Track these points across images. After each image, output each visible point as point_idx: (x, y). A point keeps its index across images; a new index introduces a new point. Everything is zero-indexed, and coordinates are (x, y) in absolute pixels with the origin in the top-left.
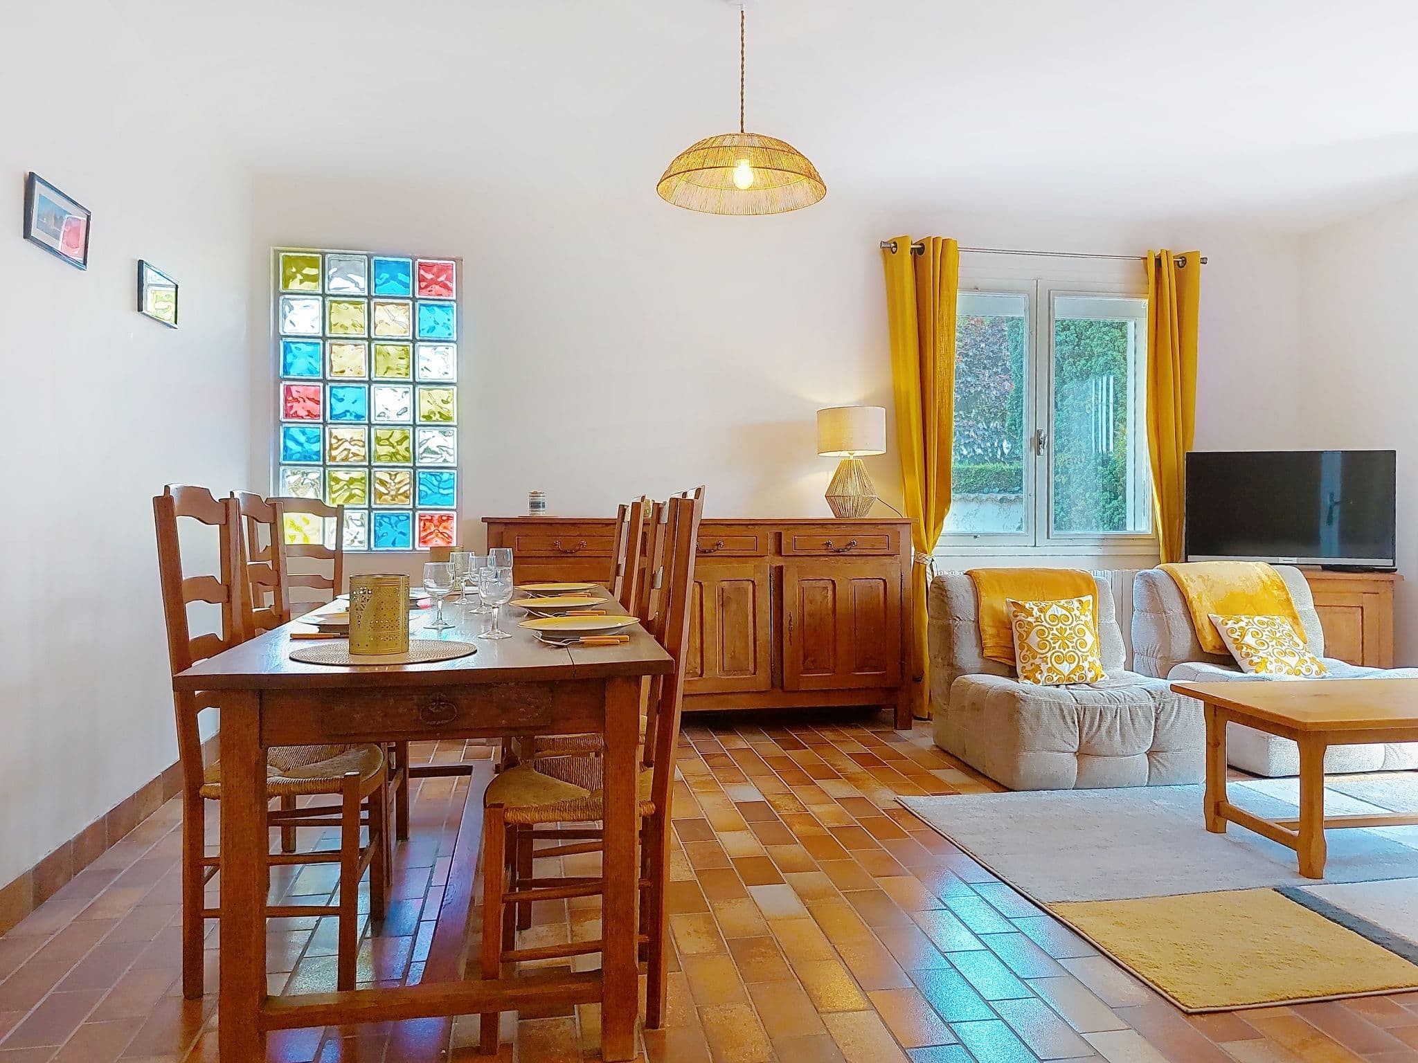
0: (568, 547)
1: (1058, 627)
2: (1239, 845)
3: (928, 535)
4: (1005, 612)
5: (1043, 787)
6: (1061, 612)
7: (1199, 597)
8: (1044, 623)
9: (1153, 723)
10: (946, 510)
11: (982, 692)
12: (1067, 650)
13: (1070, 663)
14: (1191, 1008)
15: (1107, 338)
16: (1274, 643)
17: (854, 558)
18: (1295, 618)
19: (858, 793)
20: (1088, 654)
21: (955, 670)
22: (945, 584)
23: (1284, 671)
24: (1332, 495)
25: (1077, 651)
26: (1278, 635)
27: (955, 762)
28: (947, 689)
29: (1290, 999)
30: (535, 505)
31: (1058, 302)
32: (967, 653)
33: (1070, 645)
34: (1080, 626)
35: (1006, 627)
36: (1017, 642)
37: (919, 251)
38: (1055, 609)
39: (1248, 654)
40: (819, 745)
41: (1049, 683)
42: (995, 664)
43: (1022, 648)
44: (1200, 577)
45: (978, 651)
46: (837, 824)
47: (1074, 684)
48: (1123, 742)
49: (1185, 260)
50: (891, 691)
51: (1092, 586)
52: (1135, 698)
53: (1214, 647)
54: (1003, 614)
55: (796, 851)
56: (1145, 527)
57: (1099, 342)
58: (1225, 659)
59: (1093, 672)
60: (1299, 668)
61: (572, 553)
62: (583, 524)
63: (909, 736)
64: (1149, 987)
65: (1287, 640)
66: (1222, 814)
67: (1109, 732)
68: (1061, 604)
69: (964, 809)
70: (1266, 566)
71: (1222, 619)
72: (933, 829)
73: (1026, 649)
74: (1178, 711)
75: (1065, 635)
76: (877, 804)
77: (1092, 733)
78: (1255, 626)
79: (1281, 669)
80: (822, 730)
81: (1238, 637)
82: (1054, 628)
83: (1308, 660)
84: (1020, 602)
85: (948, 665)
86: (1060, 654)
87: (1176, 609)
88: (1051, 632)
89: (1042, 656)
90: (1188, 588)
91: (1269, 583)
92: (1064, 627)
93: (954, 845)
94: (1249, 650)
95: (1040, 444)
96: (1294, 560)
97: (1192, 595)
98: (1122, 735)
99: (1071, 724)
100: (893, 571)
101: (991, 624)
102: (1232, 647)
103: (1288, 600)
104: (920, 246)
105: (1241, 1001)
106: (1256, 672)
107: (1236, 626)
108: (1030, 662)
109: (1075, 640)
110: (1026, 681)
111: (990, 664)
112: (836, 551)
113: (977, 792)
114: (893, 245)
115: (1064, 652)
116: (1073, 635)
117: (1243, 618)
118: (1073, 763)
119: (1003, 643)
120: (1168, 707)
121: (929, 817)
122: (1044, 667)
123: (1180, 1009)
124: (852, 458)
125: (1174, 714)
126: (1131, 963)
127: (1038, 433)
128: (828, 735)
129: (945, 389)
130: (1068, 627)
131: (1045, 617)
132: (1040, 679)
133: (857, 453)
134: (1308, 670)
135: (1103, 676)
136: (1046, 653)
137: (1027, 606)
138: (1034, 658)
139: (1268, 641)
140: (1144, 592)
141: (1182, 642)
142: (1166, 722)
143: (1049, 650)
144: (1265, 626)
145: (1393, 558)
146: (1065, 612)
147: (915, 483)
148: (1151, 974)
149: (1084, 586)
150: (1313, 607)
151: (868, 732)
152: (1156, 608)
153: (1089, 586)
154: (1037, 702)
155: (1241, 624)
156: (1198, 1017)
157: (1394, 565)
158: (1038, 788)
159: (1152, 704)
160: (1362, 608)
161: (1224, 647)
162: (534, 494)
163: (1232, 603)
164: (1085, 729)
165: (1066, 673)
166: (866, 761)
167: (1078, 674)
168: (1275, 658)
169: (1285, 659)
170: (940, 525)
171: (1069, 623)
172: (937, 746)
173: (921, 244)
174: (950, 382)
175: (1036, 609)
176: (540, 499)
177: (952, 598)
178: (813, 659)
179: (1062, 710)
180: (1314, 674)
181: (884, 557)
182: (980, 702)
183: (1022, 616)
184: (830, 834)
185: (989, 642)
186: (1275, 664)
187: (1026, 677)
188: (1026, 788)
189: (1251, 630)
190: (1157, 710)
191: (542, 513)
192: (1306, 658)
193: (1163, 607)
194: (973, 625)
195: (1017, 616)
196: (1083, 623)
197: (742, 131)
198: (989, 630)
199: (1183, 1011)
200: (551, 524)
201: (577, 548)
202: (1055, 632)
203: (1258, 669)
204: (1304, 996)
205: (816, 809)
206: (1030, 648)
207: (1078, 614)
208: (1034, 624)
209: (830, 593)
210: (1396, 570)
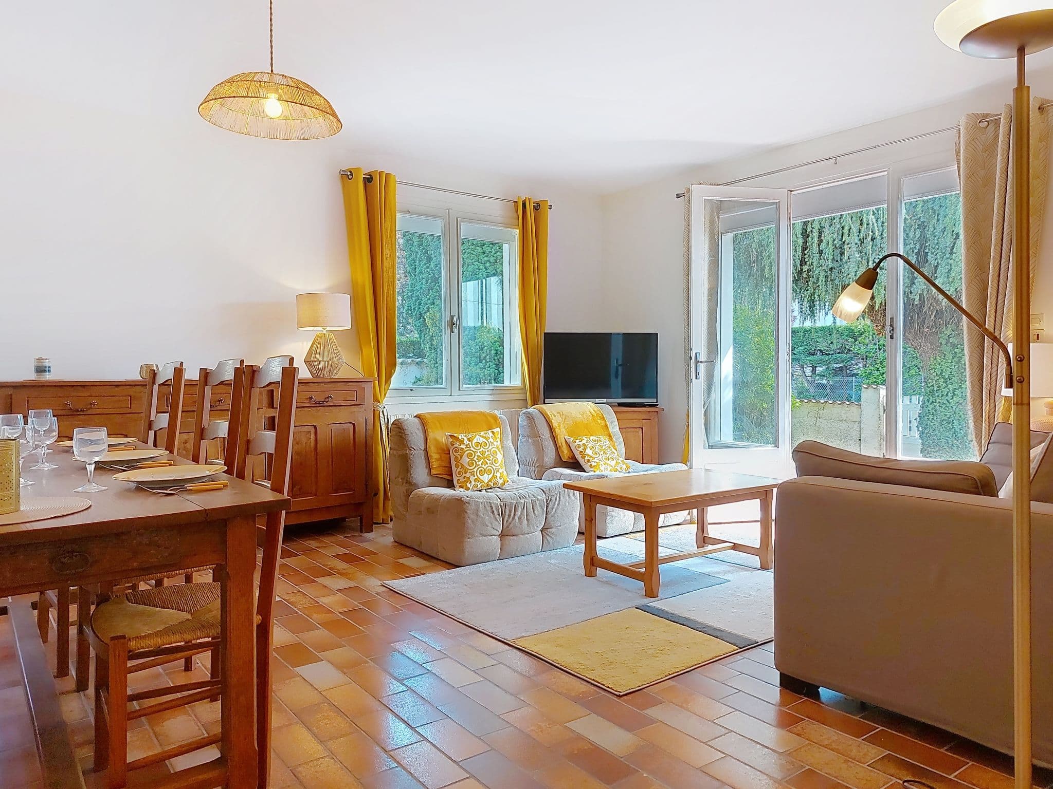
0: (80, 407)
1: (481, 450)
2: (607, 583)
3: (381, 390)
4: (444, 442)
5: (480, 561)
6: (482, 440)
7: (559, 426)
8: (472, 449)
9: (545, 509)
10: (393, 371)
11: (436, 500)
12: (487, 466)
13: (489, 475)
14: (621, 692)
15: (474, 253)
16: (602, 453)
17: (331, 408)
18: (610, 436)
19: (352, 584)
20: (499, 467)
21: (410, 485)
22: (402, 424)
23: (609, 470)
24: (617, 360)
25: (493, 466)
26: (604, 447)
27: (413, 552)
28: (405, 501)
29: (670, 675)
30: (40, 370)
31: (463, 226)
32: (420, 473)
33: (488, 462)
34: (494, 449)
35: (446, 452)
36: (453, 463)
37: (368, 180)
38: (478, 439)
39: (588, 461)
40: (308, 551)
41: (475, 489)
42: (439, 479)
43: (457, 467)
44: (558, 413)
45: (427, 471)
46: (345, 609)
47: (491, 488)
48: (528, 524)
49: (539, 206)
50: (358, 506)
51: (498, 421)
52: (535, 495)
53: (569, 457)
54: (443, 443)
55: (321, 634)
56: (517, 382)
57: (468, 255)
58: (575, 465)
59: (503, 479)
60: (617, 467)
61: (84, 411)
62: (92, 386)
63: (374, 537)
64: (592, 684)
65: (609, 451)
66: (595, 565)
67: (520, 519)
68: (481, 435)
69: (433, 584)
70: (593, 405)
71: (573, 439)
72: (416, 601)
73: (460, 467)
74: (559, 500)
75: (485, 456)
76: (369, 590)
77: (510, 521)
78: (591, 443)
79: (607, 469)
80: (306, 540)
81: (582, 450)
82: (478, 451)
83: (621, 462)
84: (455, 435)
85: (406, 483)
86: (482, 469)
87: (546, 434)
88: (476, 454)
89: (471, 471)
90: (553, 421)
91: (595, 415)
92: (484, 450)
93: (435, 610)
94: (589, 458)
95: (454, 325)
96: (604, 400)
97: (555, 424)
98: (528, 520)
99: (497, 516)
100: (360, 416)
101: (436, 452)
102: (579, 457)
103: (606, 425)
104: (369, 177)
105: (646, 682)
106: (594, 472)
107: (581, 443)
108: (463, 476)
109: (491, 459)
110: (461, 489)
111: (435, 479)
112: (317, 403)
113: (436, 571)
114: (349, 173)
115: (485, 467)
116: (490, 456)
117: (584, 438)
118: (496, 541)
119: (444, 464)
120: (553, 499)
121: (412, 593)
122: (472, 479)
123: (615, 694)
124: (325, 332)
125: (557, 502)
126: (576, 670)
127: (452, 317)
128: (312, 544)
129: (390, 283)
130: (486, 450)
131: (472, 444)
132: (469, 486)
133: (328, 329)
134: (621, 468)
135: (508, 481)
136: (474, 468)
137: (460, 437)
138: (466, 473)
139: (598, 451)
140: (526, 424)
141: (550, 456)
142: (553, 508)
143: (475, 467)
144: (597, 442)
145: (656, 398)
146: (484, 440)
147: (371, 351)
148: (591, 675)
149: (492, 421)
150: (618, 429)
151: (341, 538)
152: (534, 434)
153: (496, 421)
154: (477, 504)
155: (584, 442)
156: (625, 697)
157: (657, 402)
158: (476, 562)
159: (544, 497)
160: (642, 428)
161: (574, 457)
162: (40, 360)
163: (577, 429)
164: (506, 519)
165: (486, 482)
166: (347, 558)
167: (493, 482)
168: (603, 462)
169: (609, 462)
170: (389, 382)
171: (487, 447)
172: (395, 542)
173: (370, 175)
174: (393, 278)
175: (466, 439)
176: (47, 364)
177: (408, 435)
178: (299, 487)
179: (492, 507)
180: (624, 471)
181: (353, 407)
182: (434, 506)
183: (457, 444)
184: (343, 617)
185: (435, 464)
186: (604, 466)
187: (460, 487)
188: (468, 563)
189: (590, 445)
190: (547, 501)
191: (48, 377)
192: (619, 461)
193: (539, 433)
194: (423, 453)
195: (454, 445)
196: (495, 446)
197: (272, 71)
198: (434, 455)
199: (617, 695)
200: (61, 386)
201: (89, 407)
202: (479, 454)
203: (595, 470)
204: (677, 671)
205: (325, 601)
206: (463, 466)
207: (492, 441)
208: (465, 450)
209: (313, 436)
210: (658, 405)
